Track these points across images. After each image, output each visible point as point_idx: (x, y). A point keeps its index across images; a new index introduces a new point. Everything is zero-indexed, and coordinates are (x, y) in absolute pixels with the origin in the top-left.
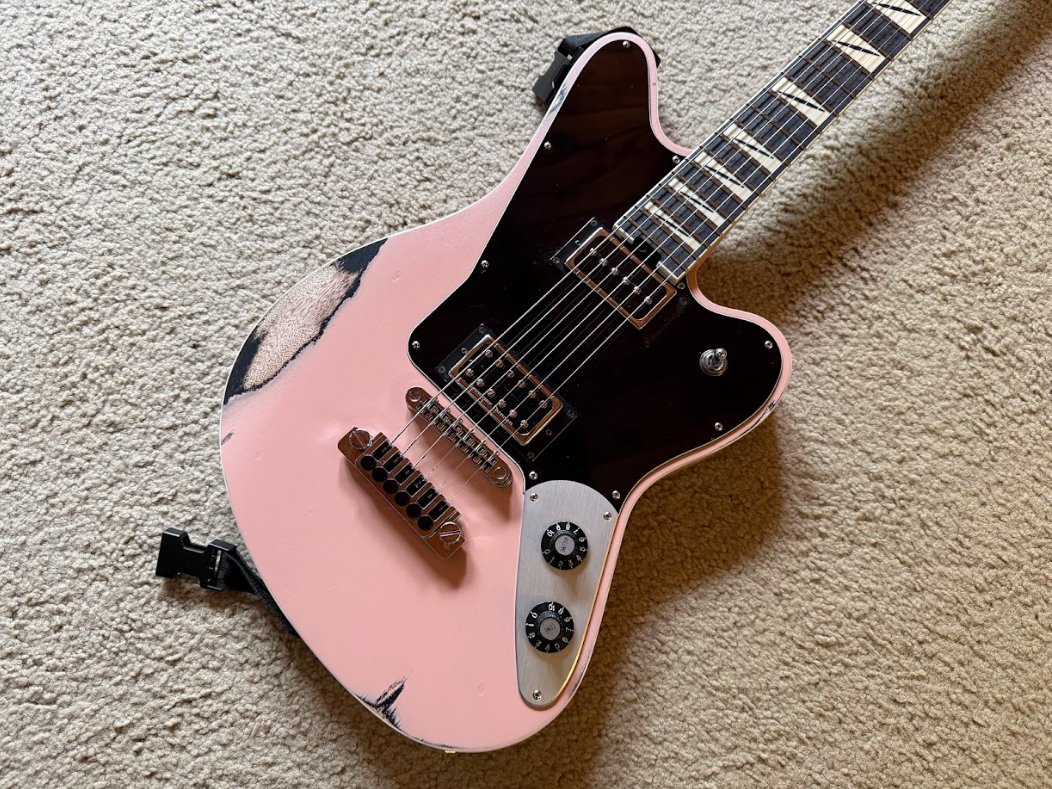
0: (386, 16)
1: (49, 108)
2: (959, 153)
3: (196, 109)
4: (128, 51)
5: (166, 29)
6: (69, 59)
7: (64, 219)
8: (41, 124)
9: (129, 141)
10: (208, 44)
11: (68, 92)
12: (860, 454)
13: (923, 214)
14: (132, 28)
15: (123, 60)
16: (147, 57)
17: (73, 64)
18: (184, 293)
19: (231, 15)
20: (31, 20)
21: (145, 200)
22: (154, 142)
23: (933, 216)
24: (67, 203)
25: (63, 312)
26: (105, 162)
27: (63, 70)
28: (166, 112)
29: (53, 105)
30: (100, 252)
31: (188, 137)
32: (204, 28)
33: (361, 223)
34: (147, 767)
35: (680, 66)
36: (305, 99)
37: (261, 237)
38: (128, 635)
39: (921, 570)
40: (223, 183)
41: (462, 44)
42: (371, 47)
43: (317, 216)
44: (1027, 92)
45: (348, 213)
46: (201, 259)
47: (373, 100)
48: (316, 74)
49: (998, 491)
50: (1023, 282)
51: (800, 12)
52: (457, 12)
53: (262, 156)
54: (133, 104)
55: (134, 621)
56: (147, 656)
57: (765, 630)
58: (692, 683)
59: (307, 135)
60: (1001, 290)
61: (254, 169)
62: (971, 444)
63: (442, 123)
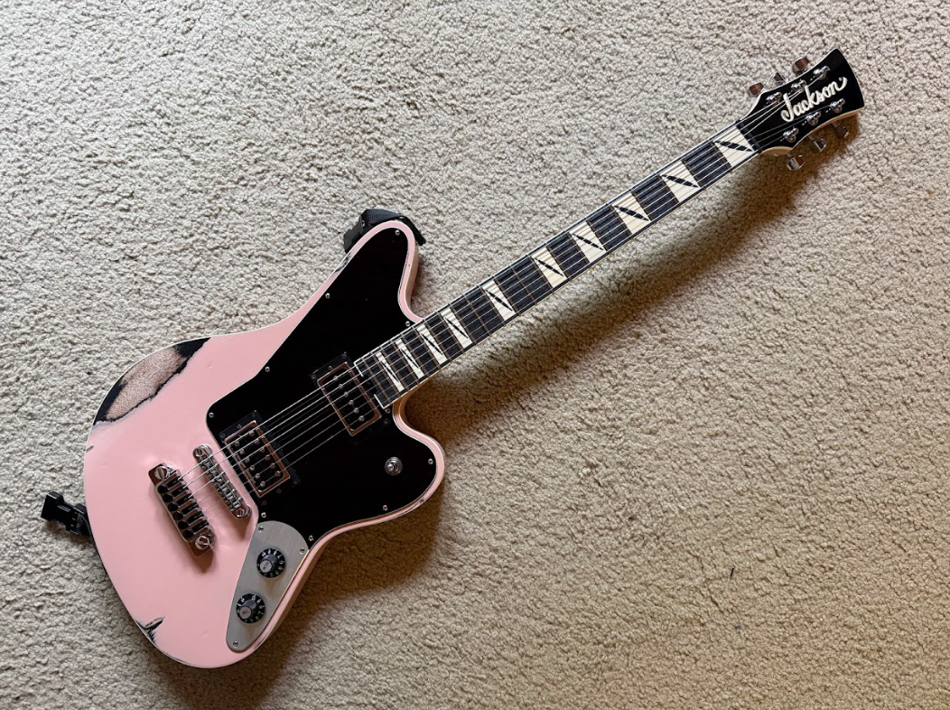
0: (257, 156)
1: (21, 182)
2: (625, 338)
3: (116, 202)
4: (78, 149)
5: (107, 135)
6: (39, 147)
7: (19, 267)
8: (14, 193)
9: (69, 218)
10: (132, 154)
11: (35, 173)
12: (489, 532)
13: (584, 378)
14: (84, 130)
15: (74, 154)
16: (89, 156)
17: (40, 151)
18: (87, 335)
19: (152, 133)
20: (17, 110)
21: (74, 263)
22: (86, 222)
23: (591, 380)
24: (24, 256)
25: (11, 332)
26: (51, 231)
27: (33, 155)
28: (97, 200)
29: (24, 180)
30: (40, 295)
31: (108, 223)
32: (132, 141)
33: (208, 309)
34: (20, 626)
35: (451, 236)
36: (190, 209)
37: (143, 306)
38: (21, 548)
39: (503, 615)
40: (125, 262)
41: (305, 189)
42: (242, 178)
43: (181, 298)
44: (693, 300)
45: (202, 301)
46: (102, 314)
47: (235, 220)
48: (201, 192)
49: (570, 576)
50: (637, 439)
51: (548, 208)
52: (308, 162)
53: (154, 247)
54: (76, 190)
55: (26, 540)
56: (30, 563)
57: (396, 629)
58: (344, 650)
59: (186, 238)
60: (618, 442)
61: (147, 255)
62: (563, 541)
63: (278, 248)
